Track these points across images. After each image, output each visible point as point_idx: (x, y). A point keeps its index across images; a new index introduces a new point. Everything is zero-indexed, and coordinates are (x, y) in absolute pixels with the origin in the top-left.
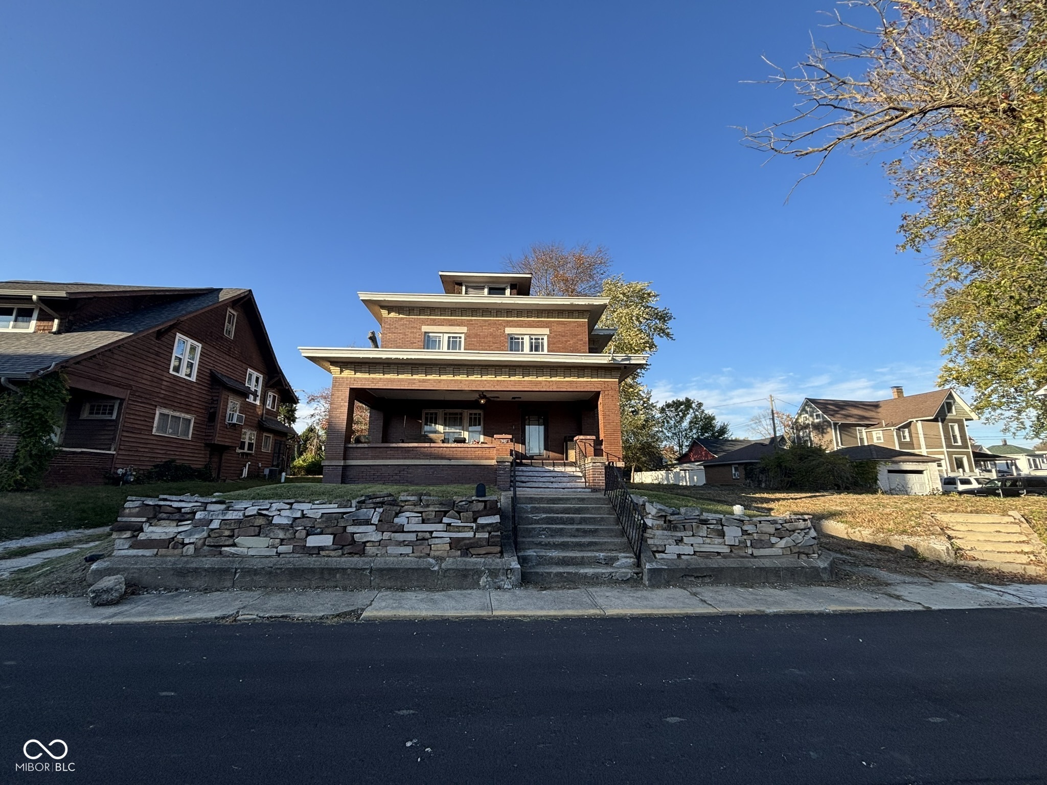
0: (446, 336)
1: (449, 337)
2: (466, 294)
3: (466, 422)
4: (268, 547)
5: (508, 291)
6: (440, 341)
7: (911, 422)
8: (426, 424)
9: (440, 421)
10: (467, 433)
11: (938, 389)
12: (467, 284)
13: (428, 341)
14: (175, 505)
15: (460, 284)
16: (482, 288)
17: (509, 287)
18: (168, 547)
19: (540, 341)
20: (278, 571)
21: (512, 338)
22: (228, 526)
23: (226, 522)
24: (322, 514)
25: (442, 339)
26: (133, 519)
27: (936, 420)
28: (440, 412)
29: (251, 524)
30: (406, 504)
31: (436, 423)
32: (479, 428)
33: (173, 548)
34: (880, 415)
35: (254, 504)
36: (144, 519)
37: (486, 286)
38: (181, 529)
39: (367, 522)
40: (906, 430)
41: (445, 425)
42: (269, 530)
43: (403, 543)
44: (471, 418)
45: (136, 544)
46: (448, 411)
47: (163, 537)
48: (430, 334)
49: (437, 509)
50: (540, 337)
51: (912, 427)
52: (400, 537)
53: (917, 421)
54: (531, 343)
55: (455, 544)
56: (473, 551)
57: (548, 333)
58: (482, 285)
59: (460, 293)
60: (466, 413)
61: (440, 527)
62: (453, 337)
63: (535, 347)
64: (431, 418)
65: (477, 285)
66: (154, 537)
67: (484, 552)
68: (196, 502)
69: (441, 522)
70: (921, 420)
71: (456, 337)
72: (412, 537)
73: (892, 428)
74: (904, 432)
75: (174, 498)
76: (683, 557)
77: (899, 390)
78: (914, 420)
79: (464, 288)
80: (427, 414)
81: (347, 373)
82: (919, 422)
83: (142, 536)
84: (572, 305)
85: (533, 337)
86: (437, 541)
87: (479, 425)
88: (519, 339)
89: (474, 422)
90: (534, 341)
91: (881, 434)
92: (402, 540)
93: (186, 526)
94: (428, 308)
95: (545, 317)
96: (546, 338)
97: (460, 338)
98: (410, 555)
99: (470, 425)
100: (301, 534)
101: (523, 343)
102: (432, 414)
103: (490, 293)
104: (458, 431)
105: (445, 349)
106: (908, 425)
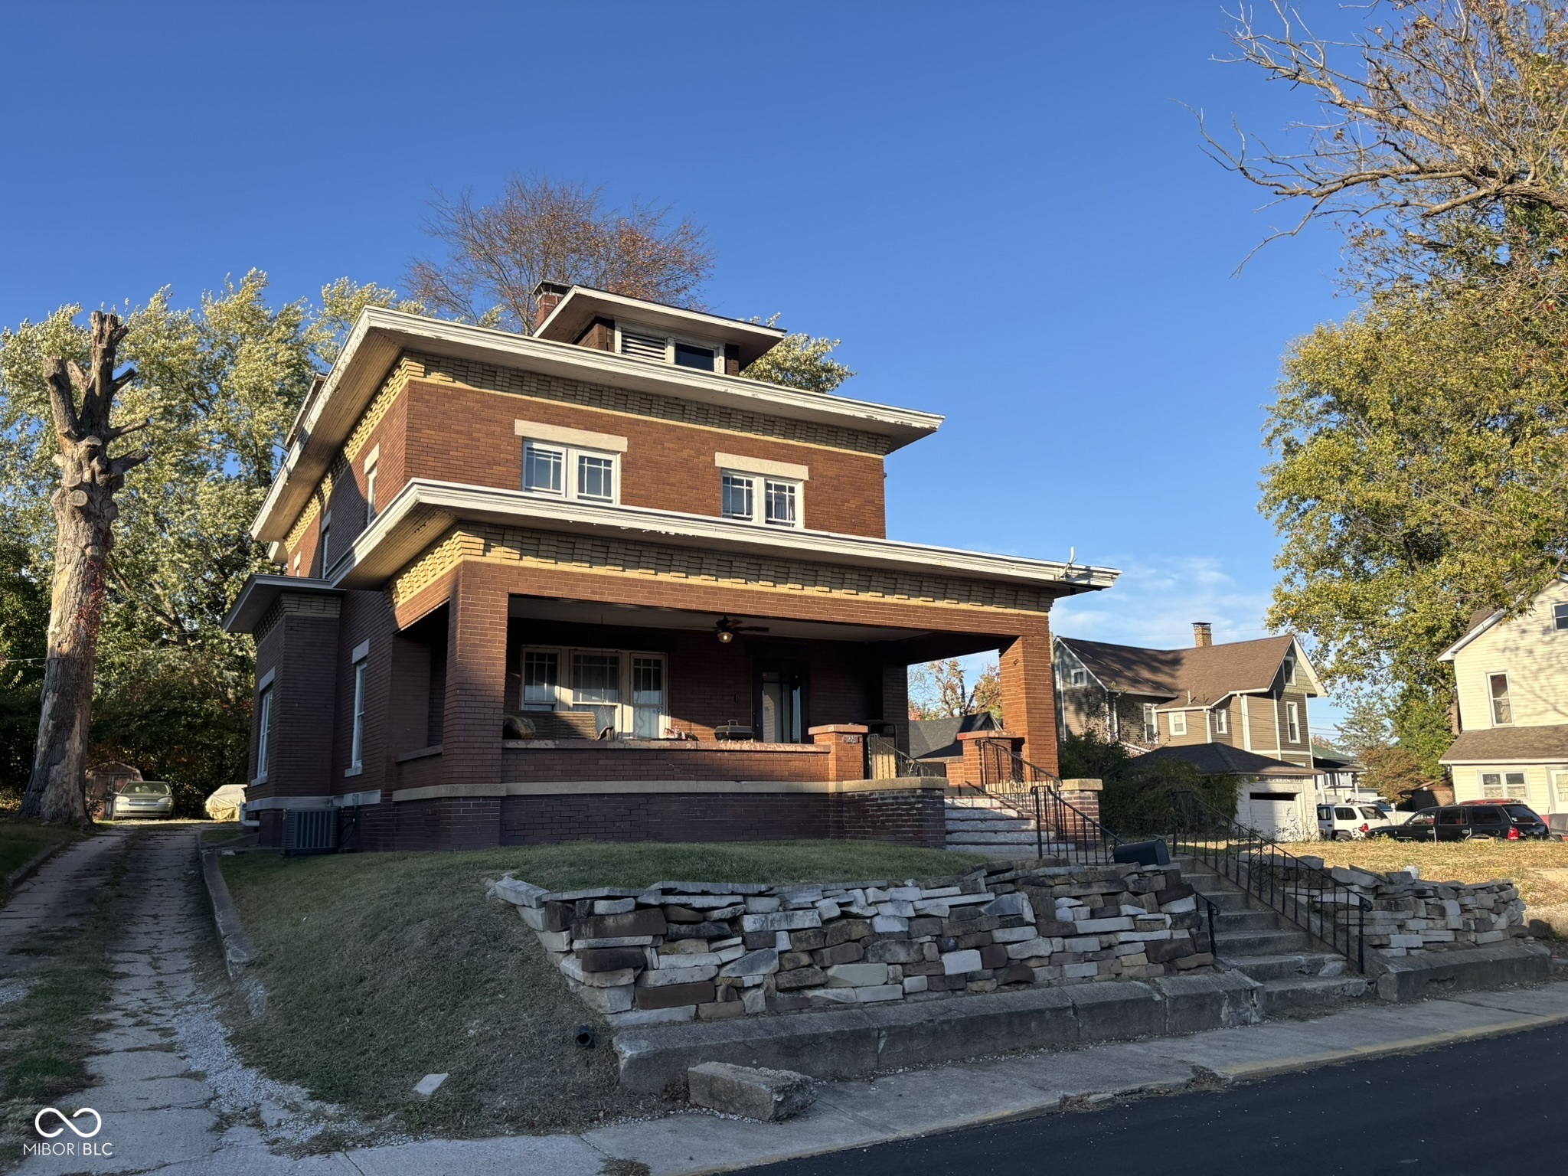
0: (575, 454)
1: (582, 459)
2: (624, 351)
3: (626, 680)
4: (886, 983)
5: (719, 362)
6: (558, 466)
7: (1231, 696)
8: (529, 683)
9: (563, 672)
10: (631, 709)
11: (1267, 634)
12: (625, 326)
13: (530, 461)
14: (699, 902)
15: (610, 324)
16: (661, 344)
17: (722, 351)
18: (715, 998)
19: (787, 493)
20: (946, 1027)
21: (727, 479)
22: (804, 944)
23: (799, 934)
24: (951, 907)
25: (563, 462)
26: (628, 941)
27: (1268, 695)
28: (564, 653)
29: (847, 937)
30: (1057, 882)
31: (553, 682)
32: (653, 696)
33: (726, 1000)
34: (1180, 683)
35: (828, 894)
36: (648, 940)
37: (669, 340)
38: (726, 956)
39: (1019, 921)
40: (1224, 712)
41: (574, 685)
42: (882, 947)
43: (1084, 957)
44: (637, 671)
45: (648, 998)
46: (584, 651)
47: (697, 978)
48: (536, 446)
49: (1105, 891)
50: (787, 485)
51: (1232, 706)
52: (1077, 944)
53: (1241, 695)
54: (768, 496)
55: (1153, 950)
56: (1181, 963)
57: (807, 478)
58: (662, 335)
59: (608, 346)
60: (627, 659)
61: (1124, 923)
62: (591, 460)
63: (777, 506)
64: (540, 668)
65: (650, 332)
66: (682, 977)
67: (1195, 965)
68: (733, 894)
69: (1118, 915)
70: (1248, 694)
71: (597, 461)
72: (1093, 944)
73: (1205, 708)
74: (1220, 715)
75: (690, 887)
76: (1413, 952)
77: (1204, 627)
78: (1238, 693)
79: (618, 335)
80: (530, 656)
81: (501, 555)
82: (1245, 697)
83: (653, 979)
84: (869, 421)
85: (773, 483)
86: (1127, 949)
87: (658, 687)
88: (740, 482)
89: (646, 679)
90: (773, 492)
91: (1182, 718)
92: (1081, 950)
93: (732, 951)
94: (532, 373)
95: (800, 438)
96: (799, 488)
97: (608, 463)
98: (1096, 978)
99: (637, 688)
100: (931, 951)
101: (750, 494)
102: (541, 656)
103: (678, 360)
104: (607, 703)
105: (573, 494)
106: (1226, 704)
